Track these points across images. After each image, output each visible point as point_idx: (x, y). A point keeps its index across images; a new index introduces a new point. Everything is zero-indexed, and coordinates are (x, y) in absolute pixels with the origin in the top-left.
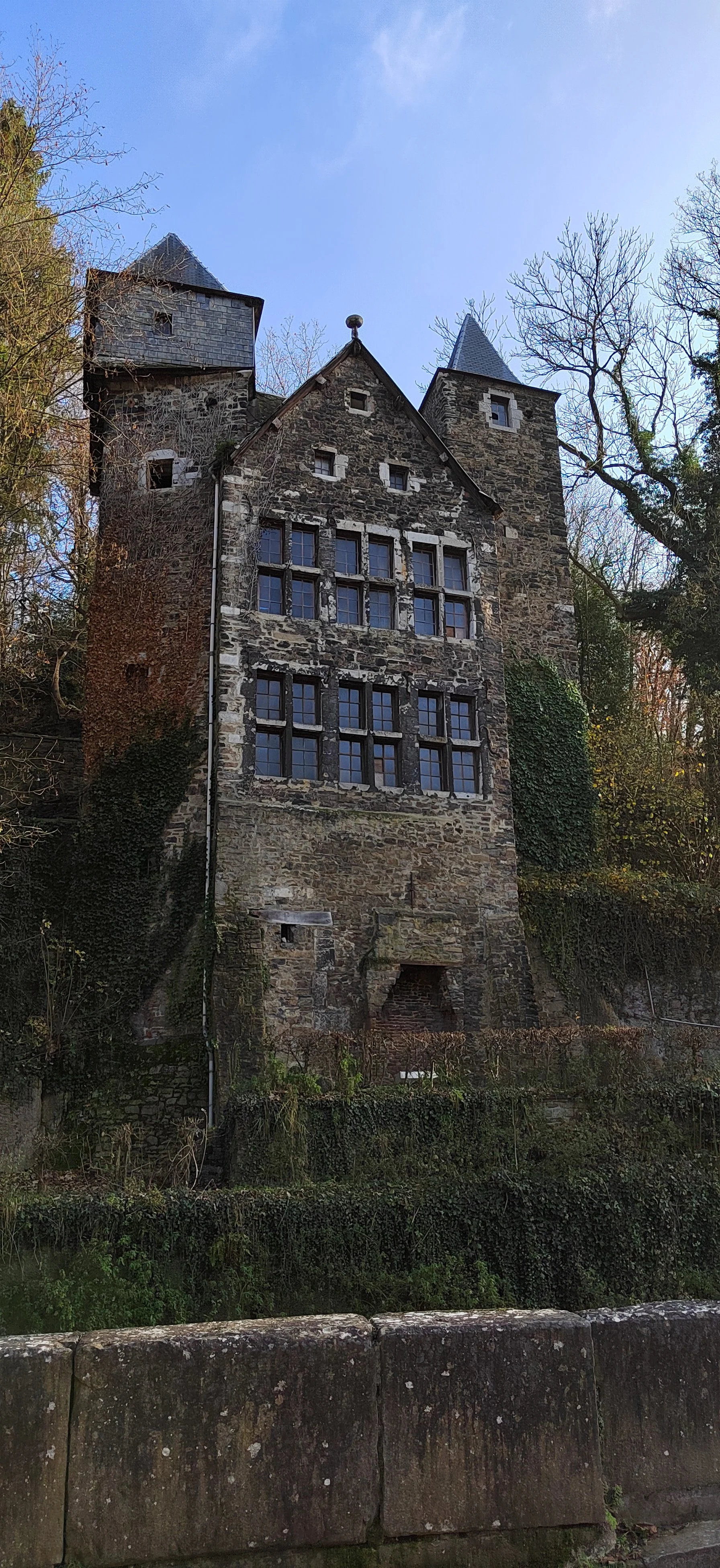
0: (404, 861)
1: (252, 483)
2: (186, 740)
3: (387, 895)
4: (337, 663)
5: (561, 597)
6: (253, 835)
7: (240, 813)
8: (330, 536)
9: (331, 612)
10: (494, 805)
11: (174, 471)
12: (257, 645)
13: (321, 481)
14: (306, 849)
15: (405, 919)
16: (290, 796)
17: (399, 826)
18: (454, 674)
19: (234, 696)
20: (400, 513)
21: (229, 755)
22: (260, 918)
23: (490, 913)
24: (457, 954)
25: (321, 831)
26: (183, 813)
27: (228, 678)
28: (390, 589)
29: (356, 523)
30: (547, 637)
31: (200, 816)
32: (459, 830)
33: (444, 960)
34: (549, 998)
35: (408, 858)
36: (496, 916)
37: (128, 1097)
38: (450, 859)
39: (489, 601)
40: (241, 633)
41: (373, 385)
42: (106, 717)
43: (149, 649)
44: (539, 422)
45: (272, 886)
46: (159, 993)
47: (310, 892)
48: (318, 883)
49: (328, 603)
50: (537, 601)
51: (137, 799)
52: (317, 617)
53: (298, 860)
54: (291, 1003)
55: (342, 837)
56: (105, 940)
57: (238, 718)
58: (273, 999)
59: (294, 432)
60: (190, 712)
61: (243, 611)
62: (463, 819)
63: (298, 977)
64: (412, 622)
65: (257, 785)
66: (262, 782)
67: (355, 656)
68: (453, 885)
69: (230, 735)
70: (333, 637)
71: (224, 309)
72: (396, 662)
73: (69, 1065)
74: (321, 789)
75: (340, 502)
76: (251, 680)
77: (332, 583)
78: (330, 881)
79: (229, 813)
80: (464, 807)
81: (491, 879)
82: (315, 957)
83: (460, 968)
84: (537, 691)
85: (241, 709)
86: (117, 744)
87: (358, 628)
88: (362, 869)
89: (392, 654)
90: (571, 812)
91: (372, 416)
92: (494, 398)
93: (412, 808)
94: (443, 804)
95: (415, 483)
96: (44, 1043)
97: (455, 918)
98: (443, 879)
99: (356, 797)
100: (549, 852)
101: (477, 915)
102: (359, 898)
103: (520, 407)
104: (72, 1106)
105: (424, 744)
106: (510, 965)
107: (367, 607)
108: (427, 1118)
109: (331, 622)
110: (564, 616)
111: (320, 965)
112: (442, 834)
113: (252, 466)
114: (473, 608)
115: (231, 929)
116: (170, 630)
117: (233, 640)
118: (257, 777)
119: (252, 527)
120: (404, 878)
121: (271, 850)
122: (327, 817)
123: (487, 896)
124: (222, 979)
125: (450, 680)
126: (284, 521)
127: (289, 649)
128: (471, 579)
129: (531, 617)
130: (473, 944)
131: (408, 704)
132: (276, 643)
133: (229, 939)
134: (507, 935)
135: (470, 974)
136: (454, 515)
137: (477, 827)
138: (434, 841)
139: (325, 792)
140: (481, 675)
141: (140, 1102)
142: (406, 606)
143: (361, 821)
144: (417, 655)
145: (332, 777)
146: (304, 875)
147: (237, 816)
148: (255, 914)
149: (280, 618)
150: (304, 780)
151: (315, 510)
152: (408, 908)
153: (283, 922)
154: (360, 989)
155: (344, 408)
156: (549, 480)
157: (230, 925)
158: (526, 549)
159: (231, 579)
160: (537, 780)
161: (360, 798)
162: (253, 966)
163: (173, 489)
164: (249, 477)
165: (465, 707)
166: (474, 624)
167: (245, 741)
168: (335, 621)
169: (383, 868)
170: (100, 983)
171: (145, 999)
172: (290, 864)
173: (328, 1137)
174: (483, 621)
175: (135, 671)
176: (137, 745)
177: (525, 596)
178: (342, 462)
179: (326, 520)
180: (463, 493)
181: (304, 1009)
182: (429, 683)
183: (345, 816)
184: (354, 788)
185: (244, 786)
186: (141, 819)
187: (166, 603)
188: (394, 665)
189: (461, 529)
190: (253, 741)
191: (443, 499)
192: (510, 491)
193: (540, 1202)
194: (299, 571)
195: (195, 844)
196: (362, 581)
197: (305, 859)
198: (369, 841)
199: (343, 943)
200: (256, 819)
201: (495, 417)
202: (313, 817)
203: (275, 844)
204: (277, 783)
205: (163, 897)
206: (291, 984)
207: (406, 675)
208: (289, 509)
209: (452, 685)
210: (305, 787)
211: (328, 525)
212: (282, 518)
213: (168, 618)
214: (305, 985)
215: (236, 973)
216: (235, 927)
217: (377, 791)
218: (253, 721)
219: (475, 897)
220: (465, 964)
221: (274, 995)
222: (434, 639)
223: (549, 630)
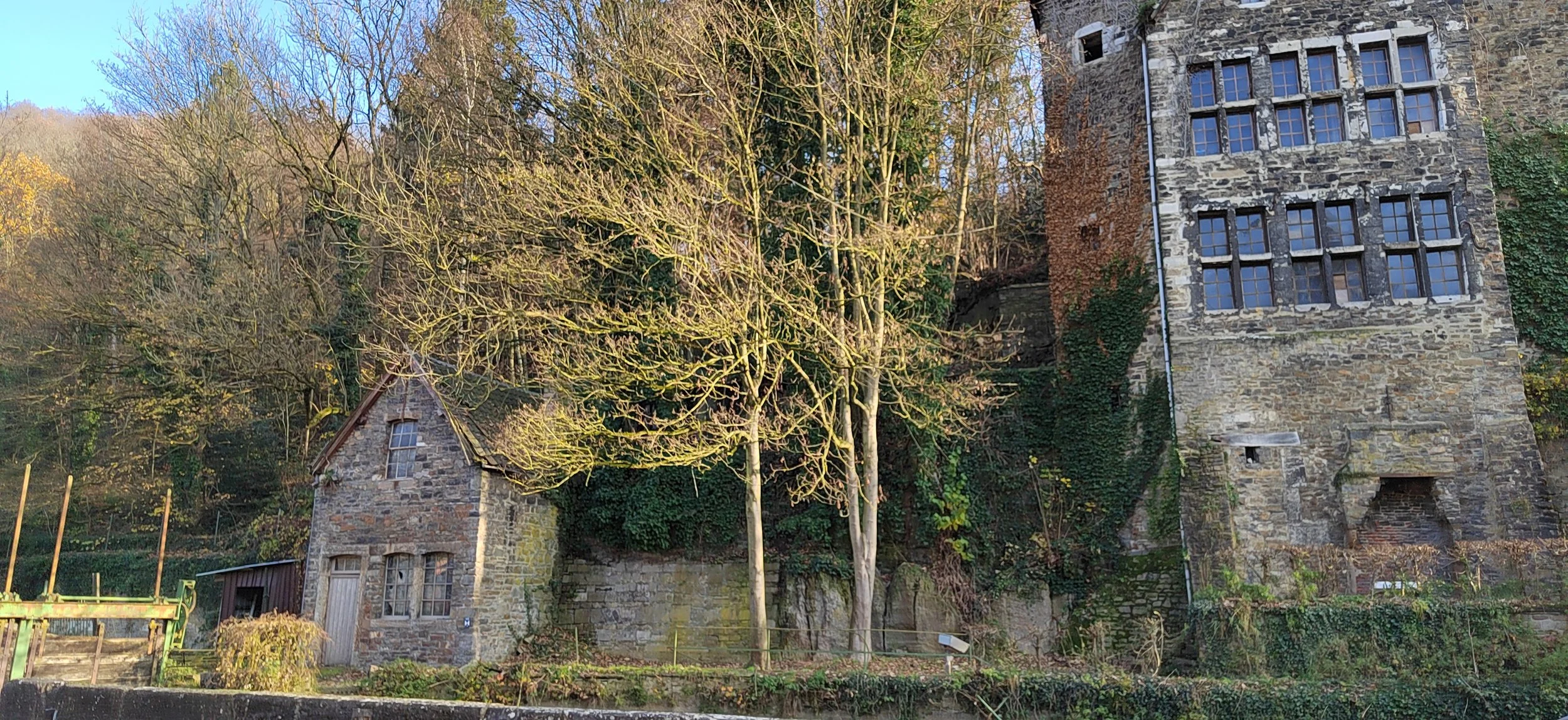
0: (1377, 375)
1: (1176, 35)
2: (1139, 287)
3: (1360, 411)
4: (1282, 188)
6: (1207, 367)
7: (1192, 349)
8: (1263, 64)
9: (1270, 139)
10: (1485, 304)
11: (1103, 41)
12: (1196, 189)
13: (1249, 11)
14: (1264, 374)
15: (1382, 432)
16: (1243, 325)
17: (1369, 340)
18: (1422, 172)
19: (1177, 242)
20: (1341, 18)
21: (1177, 296)
22: (1223, 443)
23: (1488, 419)
24: (1448, 464)
25: (1279, 356)
26: (1143, 353)
27: (1169, 225)
28: (1338, 100)
29: (1291, 42)
30: (1560, 97)
31: (1159, 354)
32: (1441, 336)
33: (1432, 471)
35: (1382, 371)
36: (1497, 421)
37: (1121, 599)
38: (1433, 367)
39: (1462, 84)
40: (1178, 181)
42: (1068, 276)
43: (1099, 209)
45: (1232, 412)
46: (1140, 511)
47: (1272, 415)
48: (1281, 406)
49: (1267, 131)
50: (1539, 61)
51: (1101, 345)
52: (1257, 148)
53: (1256, 386)
54: (1263, 518)
55: (1303, 359)
56: (1089, 468)
57: (1183, 261)
58: (1243, 515)
60: (1140, 261)
61: (1178, 159)
62: (1447, 326)
63: (1269, 494)
64: (1365, 129)
65: (1208, 320)
66: (1213, 316)
67: (1302, 177)
68: (1439, 393)
69: (1176, 277)
70: (1275, 163)
72: (1350, 174)
73: (1069, 572)
74: (1276, 315)
75: (1272, 26)
76: (1193, 223)
77: (1270, 110)
78: (1293, 403)
79: (1181, 351)
80: (1446, 312)
81: (1488, 383)
82: (1285, 475)
83: (1453, 478)
84: (1550, 163)
85: (1185, 251)
86: (1080, 299)
87: (1303, 148)
88: (1328, 388)
89: (1345, 166)
93: (1383, 320)
94: (1420, 311)
96: (1046, 554)
97: (1442, 427)
98: (1426, 388)
99: (1316, 318)
101: (1472, 422)
102: (1328, 416)
104: (1076, 605)
105: (1390, 252)
106: (1517, 471)
107: (1311, 124)
108: (1388, 625)
109: (1271, 149)
111: (1290, 483)
112: (1421, 342)
113: (1174, 17)
114: (1441, 97)
115: (1194, 454)
116: (1115, 189)
117: (1171, 189)
119: (1180, 77)
120: (1378, 392)
121: (1228, 380)
122: (1284, 341)
123: (1484, 402)
124: (1188, 498)
125: (1417, 179)
126: (1212, 63)
127: (1229, 185)
128: (1435, 66)
129: (1533, 81)
130: (1470, 452)
131: (1369, 215)
132: (1214, 183)
133: (1192, 464)
134: (1512, 440)
135: (1468, 483)
136: (1407, 2)
137: (1464, 331)
138: (1412, 351)
139: (1280, 317)
140: (1457, 167)
141: (1130, 603)
142: (1356, 113)
143: (1322, 341)
144: (1374, 162)
145: (1287, 301)
146: (1264, 399)
147: (1190, 352)
148: (1217, 438)
149: (1217, 158)
150: (1257, 309)
151: (1245, 42)
152: (1385, 422)
153: (1247, 445)
154: (1335, 502)
157: (1192, 451)
159: (1164, 132)
160: (1556, 263)
161: (1321, 318)
162: (1219, 486)
163: (1104, 59)
164: (1173, 30)
165: (1441, 204)
166: (1443, 114)
167: (1192, 281)
168: (1275, 148)
169: (1353, 384)
170: (1088, 504)
171: (1128, 517)
172: (1249, 390)
173: (1285, 640)
174: (1454, 108)
175: (1089, 233)
176: (1097, 297)
177: (1525, 57)
179: (1257, 49)
181: (1278, 523)
182: (1391, 187)
183: (1304, 338)
184: (1313, 309)
185: (1196, 324)
186: (1107, 362)
187: (1109, 165)
188: (1347, 177)
189: (1419, 14)
190: (1200, 279)
193: (1507, 708)
194: (1234, 107)
195: (1157, 380)
196: (1303, 101)
197: (1263, 384)
198: (1334, 359)
199: (1314, 460)
200: (1209, 353)
202: (1269, 343)
203: (1231, 374)
204: (1228, 315)
205: (1134, 427)
206: (1262, 501)
207: (1363, 185)
208: (1216, 49)
209: (1420, 185)
210: (1258, 315)
211: (1260, 53)
212: (1211, 59)
213: (1111, 179)
214: (1276, 501)
215: (1201, 494)
216: (1198, 452)
217: (1339, 308)
218: (1198, 261)
219: (1469, 404)
220: (1459, 473)
221: (1244, 511)
222: (1394, 140)
223: (1561, 89)
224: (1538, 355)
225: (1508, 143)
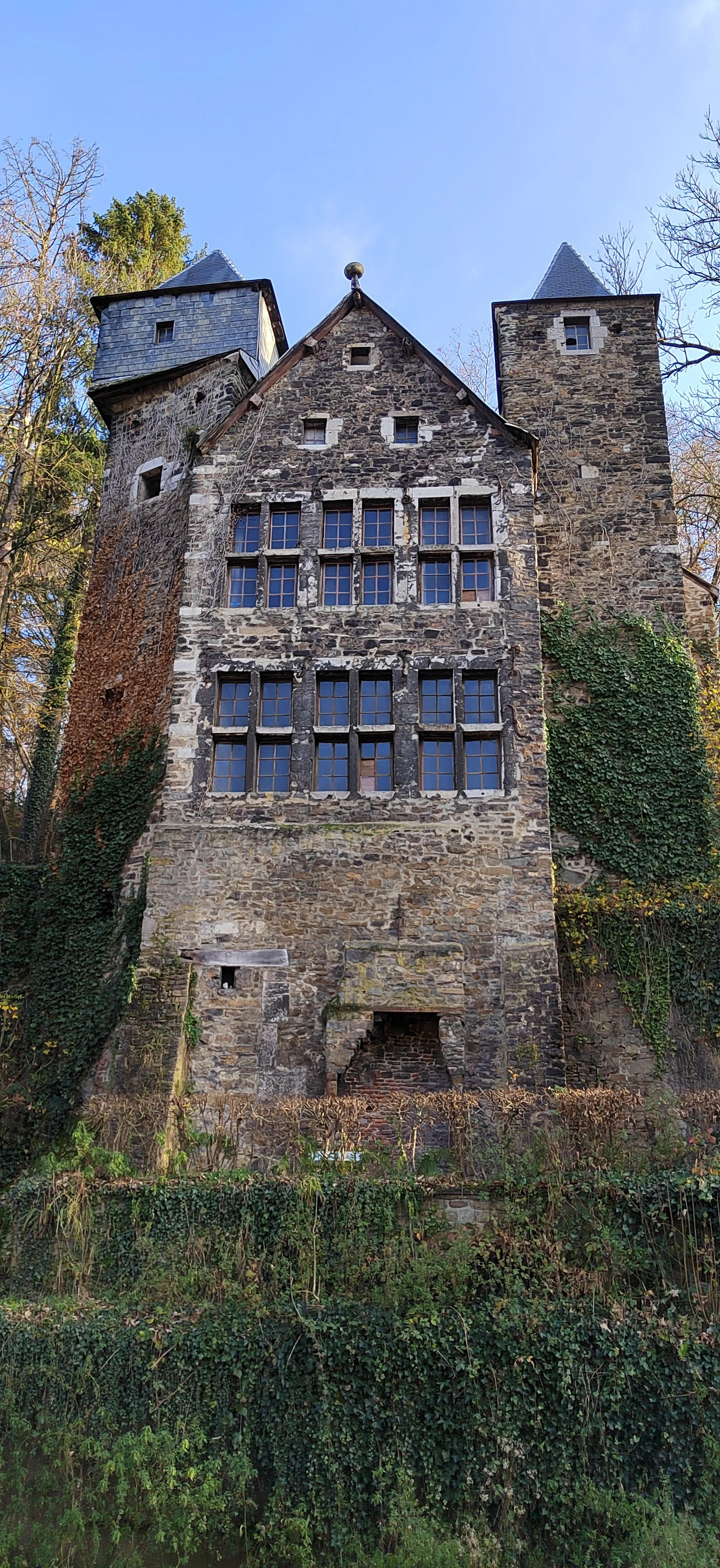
0: (390, 881)
1: (225, 470)
2: (151, 763)
3: (365, 925)
4: (314, 652)
5: (662, 536)
6: (192, 862)
7: (178, 837)
8: (314, 511)
9: (310, 595)
10: (520, 802)
11: (162, 478)
12: (220, 645)
13: (307, 453)
14: (259, 874)
15: (384, 953)
16: (248, 813)
17: (386, 837)
18: (468, 645)
19: (188, 706)
20: (404, 469)
21: (177, 772)
22: (195, 960)
23: (510, 941)
24: (455, 997)
25: (280, 851)
26: (142, 847)
27: (182, 686)
28: (390, 557)
29: (347, 490)
30: (640, 588)
32: (468, 838)
33: (436, 1005)
34: (629, 1055)
35: (396, 876)
36: (520, 945)
38: (455, 874)
39: (521, 551)
40: (201, 634)
41: (380, 335)
42: (82, 749)
43: (125, 670)
44: (631, 333)
45: (212, 921)
46: (108, 1055)
47: (260, 926)
48: (272, 914)
49: (307, 585)
50: (623, 548)
51: (97, 834)
52: (294, 604)
53: (247, 887)
54: (228, 1063)
55: (307, 857)
57: (192, 729)
58: (203, 1058)
59: (279, 405)
61: (205, 609)
62: (475, 825)
63: (240, 1030)
64: (413, 592)
65: (209, 803)
66: (215, 799)
67: (338, 641)
68: (458, 908)
69: (180, 749)
70: (312, 623)
71: (228, 301)
72: (391, 641)
74: (287, 802)
75: (330, 471)
76: (209, 685)
77: (315, 562)
78: (288, 911)
79: (165, 839)
80: (477, 808)
81: (514, 898)
82: (263, 1006)
83: (459, 1015)
84: (624, 657)
85: (195, 719)
86: (87, 777)
87: (344, 608)
88: (332, 894)
89: (386, 632)
90: (672, 806)
91: (376, 369)
92: (568, 322)
93: (406, 815)
94: (448, 806)
95: (426, 432)
97: (456, 949)
98: (445, 900)
99: (332, 808)
100: (639, 861)
101: (492, 946)
102: (327, 930)
103: (604, 322)
105: (424, 735)
106: (531, 1009)
107: (357, 582)
108: (266, 1216)
109: (309, 606)
110: (665, 560)
111: (268, 1016)
112: (445, 843)
113: (226, 451)
114: (497, 563)
115: (151, 974)
117: (191, 643)
118: (209, 795)
119: (222, 517)
120: (389, 902)
121: (214, 879)
122: (288, 834)
123: (508, 920)
125: (462, 653)
126: (260, 504)
127: (257, 644)
128: (495, 529)
129: (614, 569)
130: (486, 984)
131: (405, 690)
132: (241, 640)
133: (147, 986)
134: (532, 969)
135: (481, 1023)
136: (475, 459)
137: (494, 832)
138: (433, 853)
139: (292, 805)
140: (506, 642)
142: (405, 574)
143: (332, 835)
144: (419, 630)
145: (302, 786)
146: (254, 905)
147: (174, 841)
148: (188, 954)
149: (248, 611)
150: (267, 793)
151: (299, 485)
152: (393, 941)
153: (224, 964)
154: (319, 1045)
155: (341, 368)
156: (645, 399)
157: (152, 969)
158: (611, 487)
159: (193, 576)
160: (623, 769)
161: (337, 808)
162: (172, 1018)
163: (159, 498)
164: (222, 464)
165: (485, 685)
166: (498, 583)
167: (197, 755)
168: (314, 605)
169: (360, 891)
171: (92, 1062)
172: (237, 894)
174: (510, 576)
175: (112, 696)
176: (105, 775)
177: (608, 543)
178: (334, 426)
179: (310, 494)
180: (489, 431)
181: (245, 1071)
182: (433, 660)
183: (312, 830)
184: (330, 796)
185: (194, 807)
186: (99, 856)
187: (145, 618)
188: (388, 645)
189: (485, 473)
190: (207, 753)
191: (463, 443)
192: (588, 423)
194: (274, 556)
196: (352, 555)
197: (257, 886)
198: (343, 859)
199: (301, 987)
200: (197, 843)
201: (570, 342)
202: (271, 835)
203: (220, 871)
204: (233, 799)
205: (119, 942)
206: (229, 1039)
207: (403, 655)
208: (266, 489)
209: (465, 660)
210: (267, 801)
211: (313, 498)
212: (258, 501)
213: (144, 633)
214: (248, 1041)
215: (149, 1027)
216: (158, 971)
217: (360, 797)
218: (209, 731)
219: (491, 922)
220: (472, 1010)
221: (207, 1054)
222: (442, 607)
223: (642, 580)
224: (596, 875)
225: (584, 632)
